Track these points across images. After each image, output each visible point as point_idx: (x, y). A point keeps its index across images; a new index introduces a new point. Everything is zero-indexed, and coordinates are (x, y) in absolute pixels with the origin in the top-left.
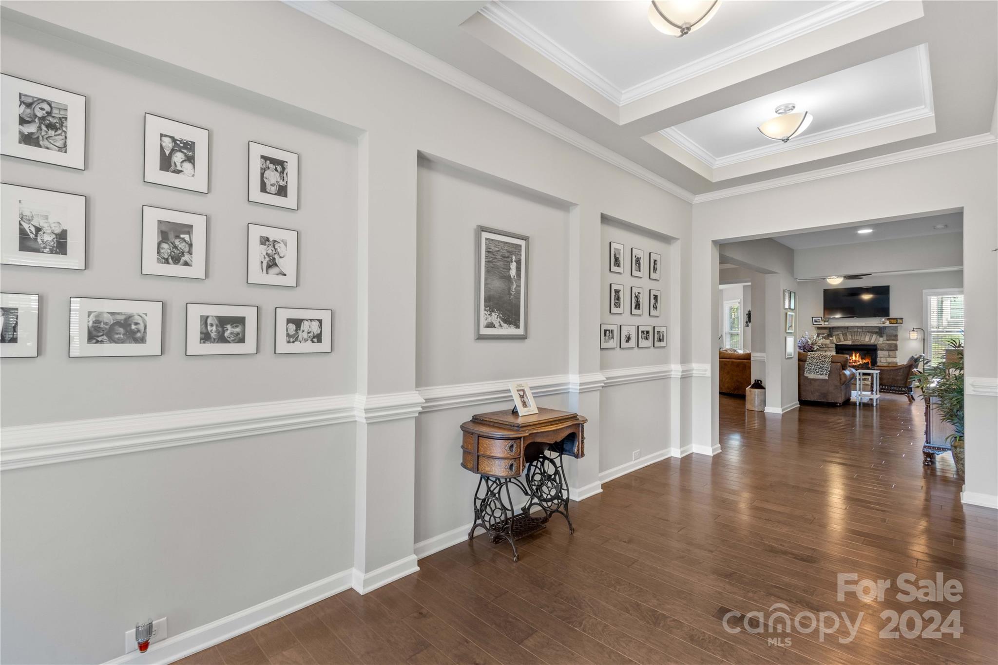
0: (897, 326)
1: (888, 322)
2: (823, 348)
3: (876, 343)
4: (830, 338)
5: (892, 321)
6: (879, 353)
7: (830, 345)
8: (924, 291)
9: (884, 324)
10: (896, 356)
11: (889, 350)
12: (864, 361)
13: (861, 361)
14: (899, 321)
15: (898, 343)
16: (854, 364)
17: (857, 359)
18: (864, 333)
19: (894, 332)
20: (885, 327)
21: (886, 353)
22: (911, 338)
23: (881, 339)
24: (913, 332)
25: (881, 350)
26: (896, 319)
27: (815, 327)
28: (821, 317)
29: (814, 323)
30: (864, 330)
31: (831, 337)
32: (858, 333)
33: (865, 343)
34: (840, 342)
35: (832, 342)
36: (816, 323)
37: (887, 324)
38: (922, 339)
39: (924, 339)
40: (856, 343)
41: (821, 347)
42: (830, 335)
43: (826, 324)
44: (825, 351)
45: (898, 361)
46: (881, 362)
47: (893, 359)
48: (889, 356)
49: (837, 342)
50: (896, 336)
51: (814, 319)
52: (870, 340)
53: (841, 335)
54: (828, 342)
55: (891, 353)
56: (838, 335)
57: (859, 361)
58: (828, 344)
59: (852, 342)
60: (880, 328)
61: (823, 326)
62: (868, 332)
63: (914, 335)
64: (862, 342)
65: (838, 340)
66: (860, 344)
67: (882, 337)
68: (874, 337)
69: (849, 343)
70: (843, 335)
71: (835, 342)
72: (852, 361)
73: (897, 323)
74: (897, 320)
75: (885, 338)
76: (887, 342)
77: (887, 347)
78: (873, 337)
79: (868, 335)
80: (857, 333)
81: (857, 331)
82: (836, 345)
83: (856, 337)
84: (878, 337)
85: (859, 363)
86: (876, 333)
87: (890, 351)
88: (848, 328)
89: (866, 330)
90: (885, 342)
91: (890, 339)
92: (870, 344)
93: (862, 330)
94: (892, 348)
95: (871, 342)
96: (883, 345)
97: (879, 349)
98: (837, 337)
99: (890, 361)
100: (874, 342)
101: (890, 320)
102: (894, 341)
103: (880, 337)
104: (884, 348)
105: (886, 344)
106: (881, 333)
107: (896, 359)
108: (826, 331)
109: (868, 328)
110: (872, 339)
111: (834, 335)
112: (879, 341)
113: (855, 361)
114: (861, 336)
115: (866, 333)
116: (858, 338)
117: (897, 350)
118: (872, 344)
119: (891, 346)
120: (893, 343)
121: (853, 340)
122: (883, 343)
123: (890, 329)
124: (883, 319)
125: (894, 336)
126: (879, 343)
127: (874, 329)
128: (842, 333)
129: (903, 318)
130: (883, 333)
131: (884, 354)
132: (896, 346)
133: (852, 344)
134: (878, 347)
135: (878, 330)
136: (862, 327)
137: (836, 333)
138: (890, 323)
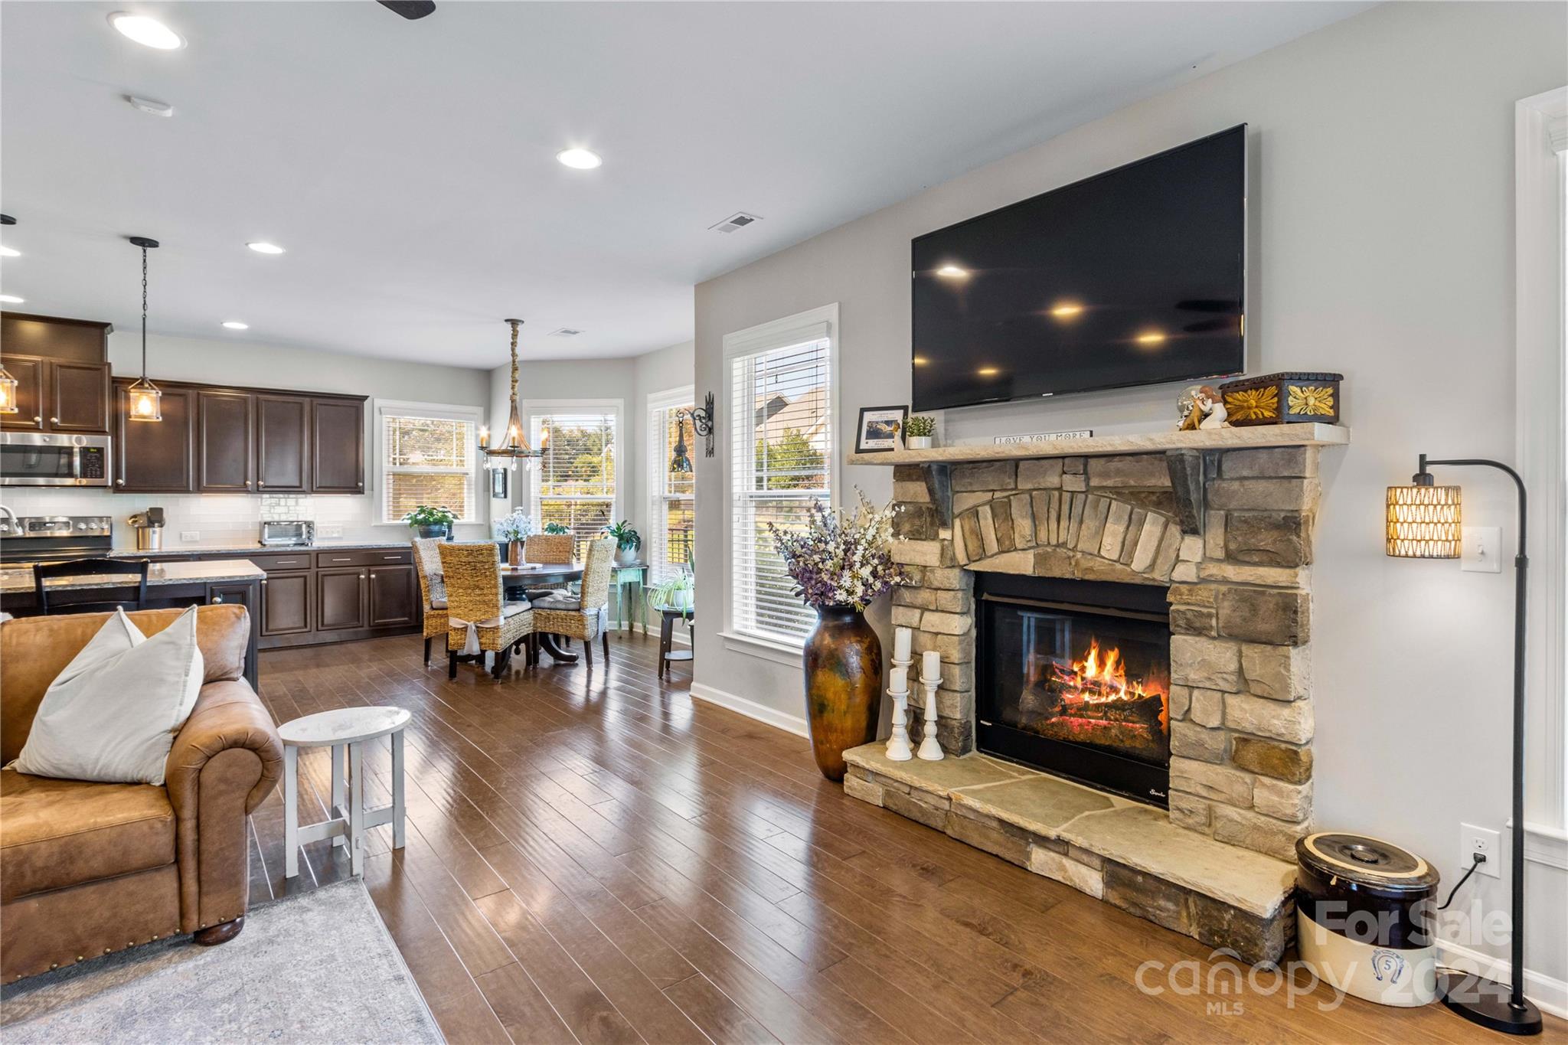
0: (1294, 451)
1: (1219, 411)
2: (911, 588)
3: (1159, 576)
4: (945, 534)
5: (1252, 398)
6: (1185, 651)
7: (941, 577)
8: (1531, 111)
9: (1192, 427)
10: (1287, 687)
11: (1241, 636)
12: (1139, 690)
13: (1123, 687)
14: (1298, 398)
15: (1310, 585)
16: (1086, 697)
17: (1108, 675)
18: (1096, 507)
19: (1267, 494)
20: (1214, 458)
21: (1222, 656)
22: (1402, 548)
23: (1192, 548)
24: (1414, 495)
25: (1196, 629)
26: (1279, 381)
28: (905, 408)
29: (863, 446)
30: (1094, 482)
31: (944, 524)
32: (1066, 497)
33: (1100, 570)
34: (983, 555)
35: (948, 559)
36: (873, 444)
37: (1216, 431)
39: (1522, 561)
40: (1057, 571)
42: (938, 515)
43: (920, 449)
44: (924, 609)
45: (1304, 730)
46: (1187, 717)
47: (1272, 708)
48: (1244, 684)
49: (971, 561)
50: (1292, 524)
51: (867, 417)
52: (1128, 548)
53: (987, 508)
54: (926, 553)
55: (1259, 660)
56: (974, 512)
57: (1114, 689)
58: (933, 570)
59: (1040, 560)
60: (1170, 460)
62: (1118, 493)
63: (1425, 520)
65: (974, 545)
66: (1078, 575)
67: (1194, 532)
68: (1152, 527)
69: (1023, 564)
70: (994, 516)
71: (961, 558)
72: (1079, 683)
73: (1278, 418)
74: (1281, 396)
75: (1216, 536)
76: (1231, 572)
77: (1226, 608)
78: (1147, 527)
79: (1118, 520)
80: (1058, 504)
81: (1060, 489)
82: (974, 577)
83: (1053, 525)
84: (1174, 530)
85: (1113, 697)
86: (1161, 501)
87: (1252, 641)
88: (1013, 465)
89: (1109, 483)
90: (1213, 570)
91: (1250, 551)
92: (1127, 580)
93: (1087, 480)
94: (1265, 626)
95: (1134, 566)
96: (1204, 594)
97: (1182, 623)
98: (967, 527)
99: (1250, 728)
100: (1152, 566)
101: (1240, 396)
102: (1279, 565)
103: (1184, 532)
104: (1210, 616)
105: (1224, 588)
106: (1188, 503)
107: (1286, 712)
108: (918, 491)
109: (1116, 464)
110: (1136, 544)
111: (956, 512)
112: (1178, 560)
113: (1094, 687)
114: (1081, 522)
115: (1104, 502)
116: (1066, 533)
117: (1295, 644)
118: (1138, 581)
119: (1254, 609)
120: (1270, 582)
121: (1040, 550)
122: (1203, 581)
123: (1245, 473)
124: (1194, 394)
125: (1277, 527)
126: (1177, 575)
127: (1152, 475)
128: (991, 503)
129: (1341, 377)
130: (1206, 504)
131: (1205, 664)
132: (1291, 608)
133: (1041, 573)
134: (1176, 605)
135: (1168, 482)
136: (1086, 456)
137: (965, 502)
138: (1236, 423)
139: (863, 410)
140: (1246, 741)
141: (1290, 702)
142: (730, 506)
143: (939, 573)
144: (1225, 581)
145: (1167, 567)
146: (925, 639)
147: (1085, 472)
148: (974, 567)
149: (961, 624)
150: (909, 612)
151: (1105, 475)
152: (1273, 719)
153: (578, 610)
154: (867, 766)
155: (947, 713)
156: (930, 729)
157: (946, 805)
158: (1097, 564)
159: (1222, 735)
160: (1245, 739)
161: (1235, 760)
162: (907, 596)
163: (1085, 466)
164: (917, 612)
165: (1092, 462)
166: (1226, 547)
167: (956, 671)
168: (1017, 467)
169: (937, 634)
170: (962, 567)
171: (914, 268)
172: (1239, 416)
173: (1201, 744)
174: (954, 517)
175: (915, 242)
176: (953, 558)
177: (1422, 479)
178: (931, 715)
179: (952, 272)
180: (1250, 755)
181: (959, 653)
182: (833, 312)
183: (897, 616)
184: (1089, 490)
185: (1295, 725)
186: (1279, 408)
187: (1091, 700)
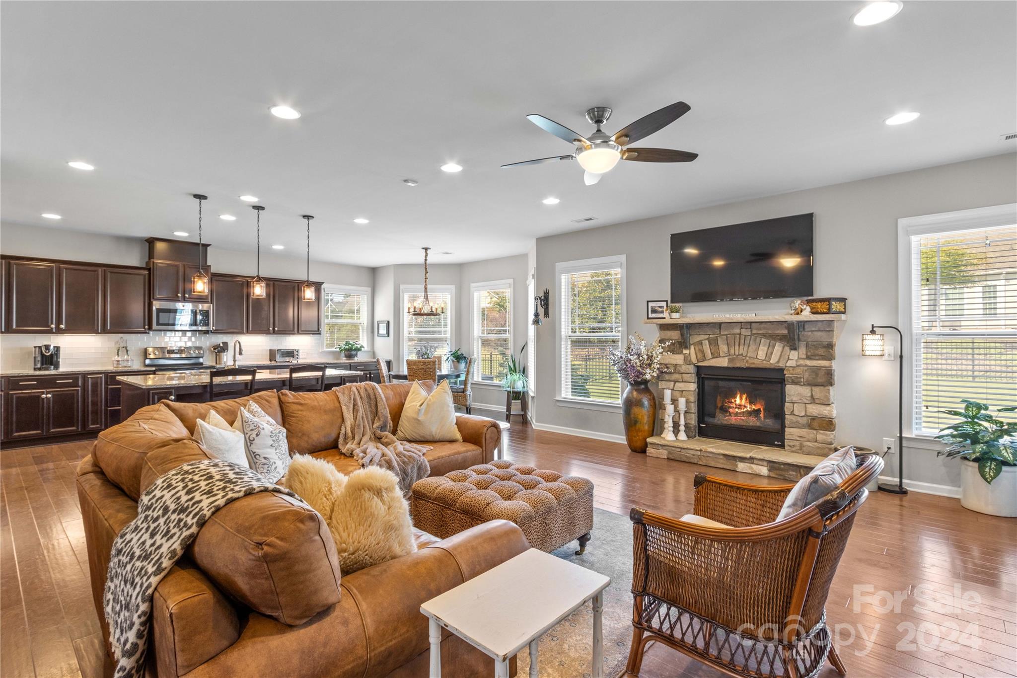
0: (831, 322)
1: (808, 309)
2: (670, 373)
3: (781, 365)
4: (685, 351)
5: (819, 305)
6: (791, 390)
7: (684, 368)
8: (902, 222)
9: (798, 314)
10: (829, 399)
11: (812, 384)
12: (753, 407)
13: (748, 406)
14: (836, 306)
15: (835, 365)
16: (737, 410)
17: (744, 402)
18: (755, 340)
19: (822, 336)
20: (802, 324)
21: (806, 391)
22: (868, 353)
23: (794, 355)
24: (871, 337)
25: (795, 382)
26: (829, 300)
27: (657, 324)
28: (667, 301)
29: (650, 316)
30: (754, 332)
31: (686, 348)
32: (743, 337)
33: (757, 363)
34: (704, 359)
35: (687, 360)
36: (654, 315)
37: (806, 314)
38: (895, 357)
39: (901, 357)
40: (738, 365)
41: (666, 373)
42: (683, 344)
43: (676, 318)
44: (675, 382)
45: (834, 413)
46: (792, 413)
47: (823, 407)
48: (813, 401)
49: (698, 361)
50: (830, 346)
51: (651, 304)
52: (769, 355)
53: (707, 341)
54: (678, 359)
55: (818, 392)
56: (700, 343)
58: (680, 366)
59: (730, 361)
60: (789, 325)
61: (668, 321)
62: (765, 336)
63: (873, 344)
64: (751, 361)
65: (700, 355)
66: (747, 365)
67: (795, 349)
68: (778, 348)
69: (723, 362)
70: (710, 344)
71: (694, 360)
72: (734, 406)
73: (829, 312)
74: (830, 305)
75: (802, 351)
76: (809, 363)
77: (806, 375)
78: (776, 347)
79: (764, 345)
80: (739, 340)
81: (740, 334)
82: (699, 368)
83: (737, 347)
84: (787, 349)
85: (745, 410)
86: (782, 338)
87: (816, 385)
88: (719, 325)
89: (761, 332)
90: (802, 362)
91: (815, 355)
92: (768, 367)
93: (751, 331)
94: (820, 380)
95: (771, 362)
96: (799, 370)
97: (790, 381)
98: (697, 349)
99: (815, 414)
100: (778, 362)
101: (814, 304)
102: (826, 360)
103: (791, 349)
104: (801, 378)
105: (806, 368)
106: (794, 339)
107: (828, 408)
108: (675, 335)
109: (763, 325)
110: (772, 354)
111: (691, 343)
112: (789, 359)
113: (739, 406)
114: (749, 346)
115: (758, 339)
116: (742, 350)
117: (831, 385)
118: (772, 367)
119: (817, 375)
120: (822, 365)
121: (731, 357)
122: (798, 366)
123: (813, 329)
124: (797, 303)
125: (824, 347)
126: (788, 364)
127: (778, 329)
128: (708, 339)
129: (846, 299)
130: (799, 340)
131: (799, 394)
132: (829, 373)
133: (731, 366)
134: (787, 375)
135: (785, 332)
136: (751, 323)
137: (696, 339)
138: (813, 313)
139: (648, 302)
140: (814, 419)
141: (829, 404)
142: (561, 341)
144: (806, 366)
145: (785, 361)
146: (677, 394)
147: (751, 328)
148: (700, 364)
149: (693, 387)
150: (668, 383)
151: (760, 329)
152: (824, 411)
153: (463, 392)
154: (660, 443)
155: (688, 421)
156: (682, 428)
157: (699, 453)
158: (756, 361)
159: (805, 418)
160: (813, 419)
161: (810, 426)
162: (667, 377)
163: (751, 325)
164: (673, 383)
165: (753, 324)
166: (806, 354)
167: (692, 405)
168: (720, 326)
169: (682, 391)
170: (694, 365)
171: (672, 249)
172: (814, 311)
173: (797, 422)
174: (690, 345)
175: (672, 235)
176: (690, 361)
178: (682, 422)
179: (691, 251)
180: (815, 424)
181: (693, 398)
182: (623, 258)
183: (662, 385)
184: (752, 335)
185: (833, 411)
186: (829, 309)
187: (739, 411)
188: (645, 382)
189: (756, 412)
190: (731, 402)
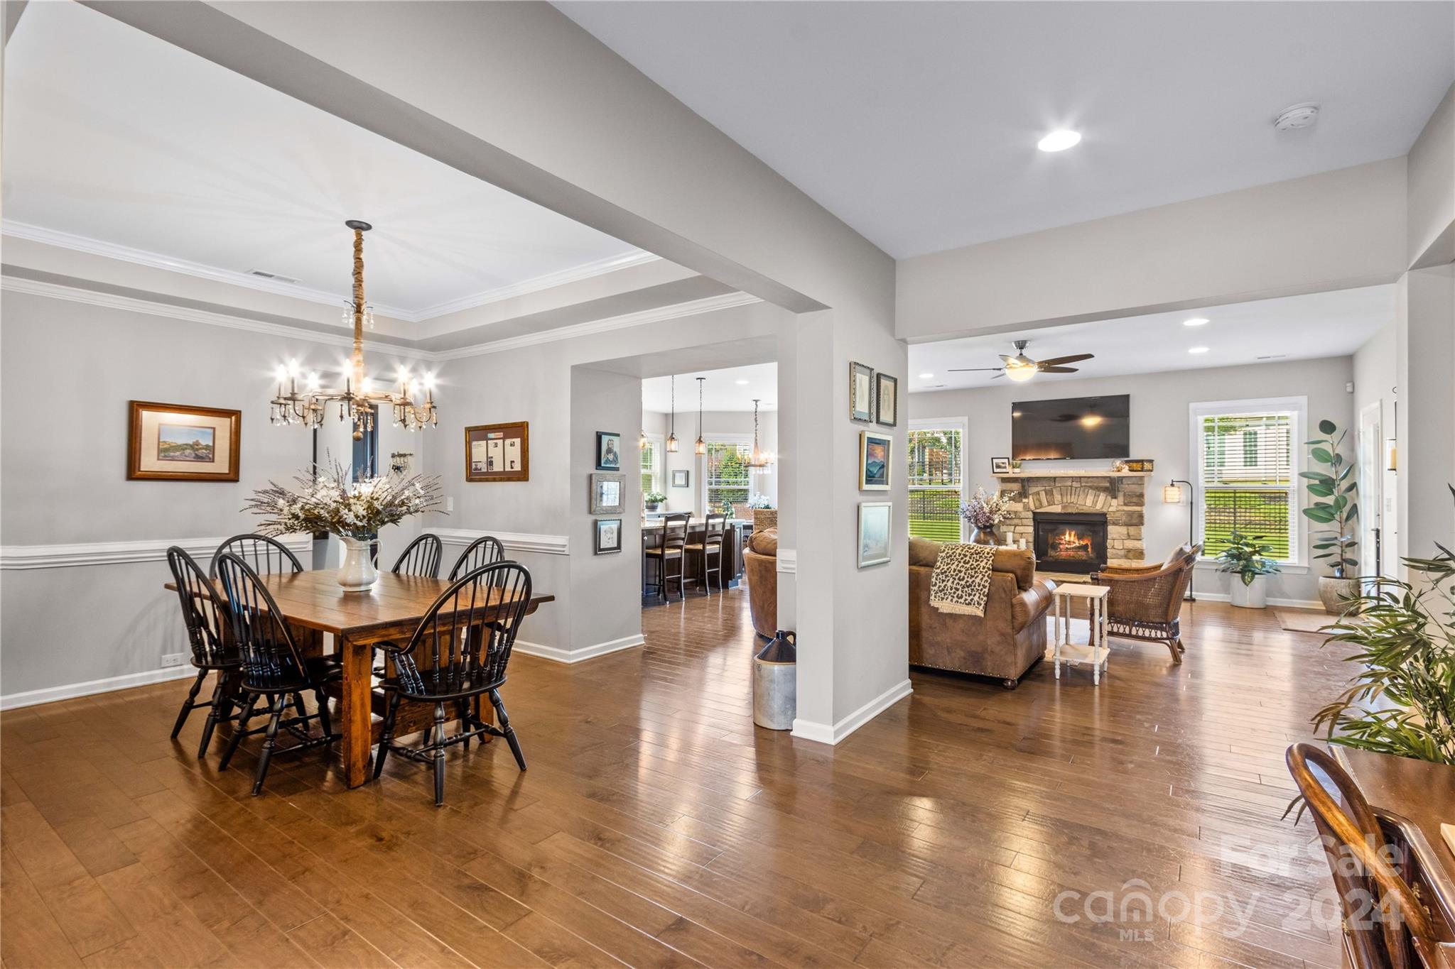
0: (1142, 478)
1: (1127, 468)
2: (1012, 518)
3: (1105, 510)
4: (1024, 500)
5: (1135, 465)
6: (1112, 530)
7: (1024, 514)
8: (1192, 405)
9: (1119, 471)
10: (1140, 536)
11: (1127, 524)
12: (1082, 542)
13: (1077, 542)
14: (1147, 466)
15: (1145, 510)
17: (1072, 539)
18: (1084, 491)
19: (1135, 488)
20: (1121, 479)
21: (1123, 530)
22: (1169, 501)
23: (1114, 502)
24: (1172, 488)
25: (1114, 524)
26: (1142, 461)
27: (998, 478)
28: (1008, 458)
29: (996, 471)
30: (1083, 484)
31: (1026, 497)
32: (1074, 489)
33: (1086, 509)
34: (1041, 506)
35: (1026, 508)
36: (998, 470)
37: (1125, 471)
38: (1187, 503)
39: (1192, 503)
40: (1070, 511)
41: (1008, 518)
42: (1023, 494)
43: (1017, 472)
44: (1015, 526)
45: (1144, 547)
46: (1113, 548)
47: (1136, 542)
48: (1129, 537)
49: (1036, 508)
50: (1141, 495)
51: (995, 461)
52: (1095, 503)
53: (1043, 492)
54: (1018, 507)
55: (1132, 530)
56: (1038, 493)
57: (1074, 543)
58: (1020, 512)
59: (1063, 507)
60: (1112, 480)
61: (1010, 474)
62: (1091, 487)
63: (1175, 494)
64: (1080, 508)
65: (1037, 503)
66: (1077, 511)
67: (1116, 498)
68: (1102, 496)
69: (1057, 509)
70: (1046, 494)
71: (1032, 508)
72: (1064, 542)
73: (1142, 470)
74: (1143, 465)
75: (1121, 499)
76: (1126, 508)
77: (1124, 518)
78: (1100, 497)
79: (1091, 495)
80: (1070, 490)
81: (1071, 486)
82: (1036, 514)
83: (1069, 497)
84: (1109, 498)
85: (1077, 545)
86: (1105, 490)
87: (1131, 525)
88: (1055, 479)
89: (1088, 485)
90: (1120, 508)
91: (1130, 502)
92: (1094, 512)
93: (1080, 483)
94: (1134, 521)
95: (1097, 508)
96: (1118, 514)
97: (1111, 522)
98: (1035, 498)
99: (1130, 547)
100: (1102, 508)
101: (1131, 463)
102: (1138, 506)
103: (1112, 498)
104: (1119, 520)
105: (1123, 512)
106: (1114, 490)
107: (1140, 542)
108: (1016, 487)
109: (1090, 479)
110: (1097, 502)
111: (1030, 493)
112: (1110, 505)
113: (1069, 543)
114: (1078, 496)
115: (1086, 490)
116: (1074, 499)
117: (1143, 525)
118: (1097, 512)
119: (1132, 517)
120: (1136, 510)
121: (1063, 505)
122: (1117, 511)
123: (1130, 483)
124: (1118, 462)
125: (1137, 496)
126: (1110, 510)
127: (1102, 483)
128: (1045, 490)
129: (1153, 460)
130: (1118, 491)
131: (1119, 533)
132: (1141, 516)
133: (1063, 512)
134: (1109, 518)
135: (1108, 485)
136: (1080, 477)
137: (1033, 490)
138: (1130, 470)
139: (992, 458)
141: (1141, 540)
143: (1023, 513)
144: (1124, 510)
145: (1107, 507)
146: (1018, 535)
147: (1080, 481)
148: (1038, 511)
149: (1031, 529)
150: (1010, 527)
151: (1087, 482)
152: (1137, 544)
158: (1084, 508)
159: (1122, 550)
160: (1129, 551)
161: (1126, 557)
162: (1010, 522)
163: (1080, 479)
164: (1013, 527)
165: (1082, 478)
166: (1124, 502)
167: (1031, 543)
169: (1022, 533)
170: (1032, 511)
171: (1013, 415)
173: (1116, 553)
174: (1029, 495)
175: (1013, 404)
176: (1029, 508)
177: (1172, 485)
180: (1131, 555)
181: (1031, 539)
182: (966, 419)
183: (1003, 529)
184: (1081, 486)
185: (1142, 545)
186: (1143, 468)
187: (1069, 547)
188: (992, 526)
189: (1085, 547)
190: (1061, 539)
